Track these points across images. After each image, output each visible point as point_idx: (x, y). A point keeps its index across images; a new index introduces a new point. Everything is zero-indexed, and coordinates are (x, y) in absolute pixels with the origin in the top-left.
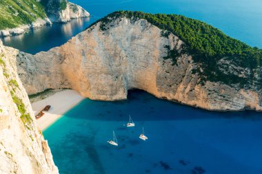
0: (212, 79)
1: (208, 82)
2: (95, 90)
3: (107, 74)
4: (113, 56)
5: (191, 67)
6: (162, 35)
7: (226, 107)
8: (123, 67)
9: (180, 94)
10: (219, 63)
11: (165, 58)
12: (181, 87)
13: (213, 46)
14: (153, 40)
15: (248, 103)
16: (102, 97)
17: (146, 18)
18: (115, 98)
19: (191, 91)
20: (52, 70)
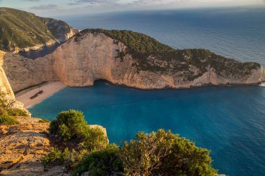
0: (144, 69)
1: (141, 71)
2: (72, 81)
3: (79, 69)
4: (83, 58)
5: (131, 62)
6: (114, 43)
7: (153, 87)
8: (90, 65)
9: (126, 81)
10: (148, 59)
11: (116, 58)
12: (126, 75)
13: (146, 48)
14: (108, 47)
15: (168, 84)
16: (77, 85)
17: (104, 32)
18: (85, 85)
19: (132, 77)
20: (46, 70)
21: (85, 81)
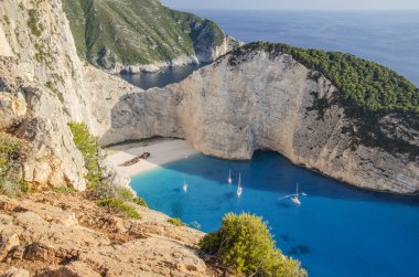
0: (367, 142)
1: (360, 146)
2: (210, 143)
3: (228, 122)
4: (238, 100)
5: (341, 123)
6: (310, 77)
7: (385, 185)
8: (250, 117)
9: (322, 162)
10: (382, 121)
11: (309, 109)
12: (325, 150)
14: (296, 83)
16: (218, 153)
17: (292, 53)
18: (234, 155)
19: (338, 157)
20: (164, 112)
21: (235, 148)
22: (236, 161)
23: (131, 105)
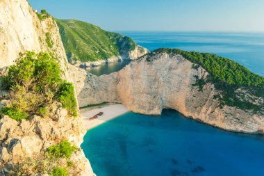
0: (229, 104)
1: (225, 106)
2: (137, 106)
3: (147, 94)
4: (153, 81)
5: (213, 93)
6: (193, 67)
7: (240, 128)
8: (160, 90)
9: (203, 115)
10: (237, 91)
11: (193, 85)
12: (204, 109)
13: (234, 78)
14: (185, 71)
16: (142, 111)
17: (182, 54)
18: (151, 113)
19: (212, 112)
20: (109, 89)
21: (152, 108)
22: (152, 116)
23: (91, 85)
